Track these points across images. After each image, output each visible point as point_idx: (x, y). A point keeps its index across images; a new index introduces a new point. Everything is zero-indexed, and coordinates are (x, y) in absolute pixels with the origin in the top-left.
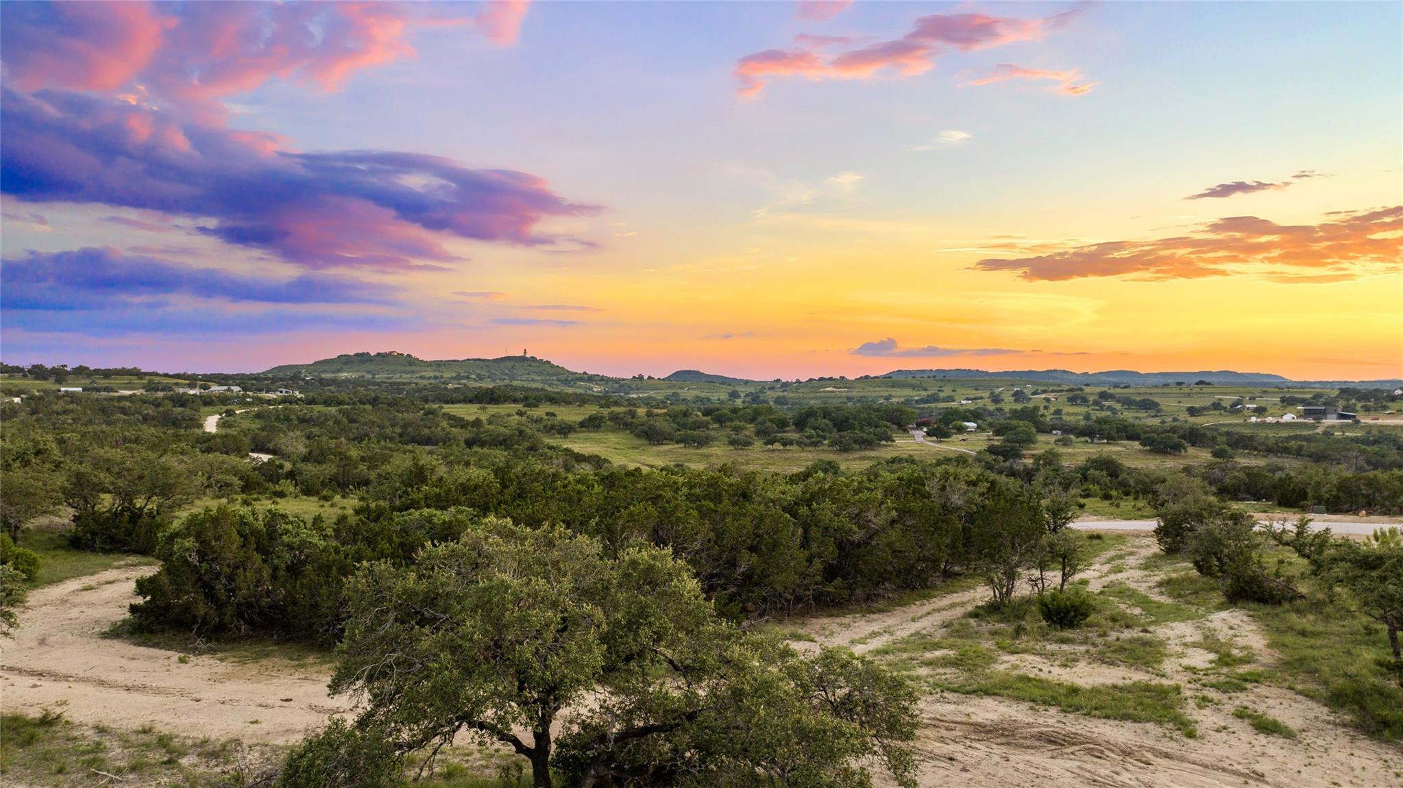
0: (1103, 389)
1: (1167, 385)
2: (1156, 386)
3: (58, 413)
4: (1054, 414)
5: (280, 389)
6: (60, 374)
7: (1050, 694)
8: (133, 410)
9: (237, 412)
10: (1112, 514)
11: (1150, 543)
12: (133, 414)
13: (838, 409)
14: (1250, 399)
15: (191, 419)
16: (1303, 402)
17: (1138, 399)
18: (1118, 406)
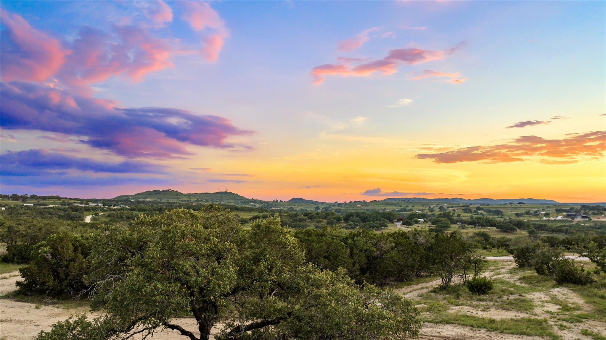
0: (478, 206)
1: (505, 204)
2: (501, 205)
3: (21, 214)
4: (457, 216)
5: (120, 205)
6: (24, 198)
7: (480, 322)
8: (54, 213)
9: (100, 214)
10: (489, 255)
11: (510, 264)
12: (54, 215)
13: (363, 213)
14: (542, 210)
15: (79, 217)
16: (565, 211)
17: (493, 210)
18: (485, 213)
